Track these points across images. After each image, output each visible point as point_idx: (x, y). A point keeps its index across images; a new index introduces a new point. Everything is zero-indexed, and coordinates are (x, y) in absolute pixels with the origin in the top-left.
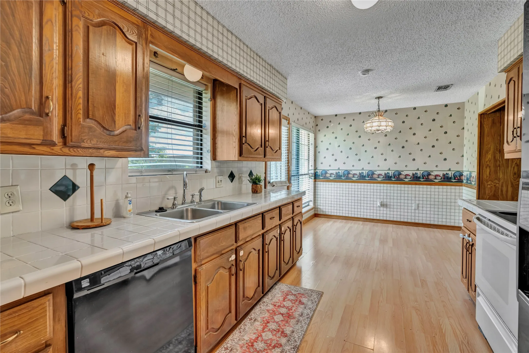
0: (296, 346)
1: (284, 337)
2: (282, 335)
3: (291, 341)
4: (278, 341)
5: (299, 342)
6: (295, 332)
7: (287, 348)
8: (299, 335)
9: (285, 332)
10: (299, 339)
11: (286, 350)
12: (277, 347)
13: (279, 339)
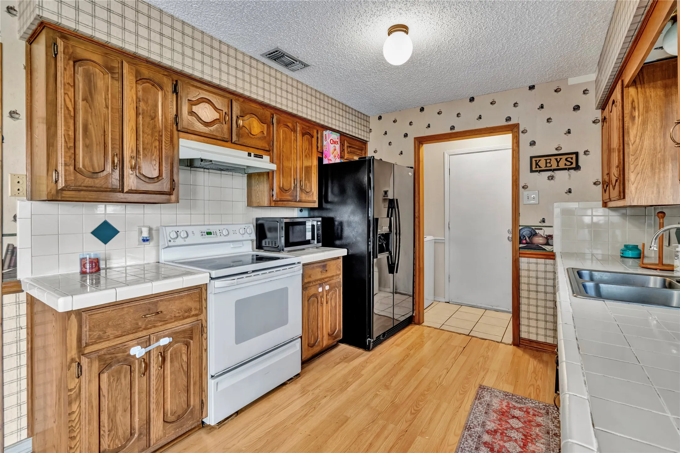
0: (469, 431)
1: (487, 442)
2: (491, 445)
3: (476, 436)
4: (495, 438)
5: (465, 434)
6: (474, 448)
7: (479, 429)
8: (467, 443)
9: (489, 450)
10: (466, 438)
11: (480, 427)
12: (492, 431)
13: (494, 440)
